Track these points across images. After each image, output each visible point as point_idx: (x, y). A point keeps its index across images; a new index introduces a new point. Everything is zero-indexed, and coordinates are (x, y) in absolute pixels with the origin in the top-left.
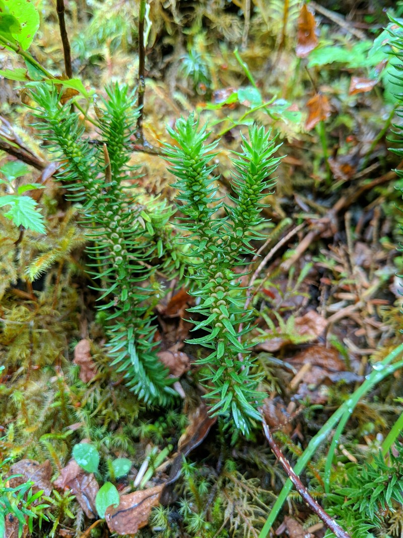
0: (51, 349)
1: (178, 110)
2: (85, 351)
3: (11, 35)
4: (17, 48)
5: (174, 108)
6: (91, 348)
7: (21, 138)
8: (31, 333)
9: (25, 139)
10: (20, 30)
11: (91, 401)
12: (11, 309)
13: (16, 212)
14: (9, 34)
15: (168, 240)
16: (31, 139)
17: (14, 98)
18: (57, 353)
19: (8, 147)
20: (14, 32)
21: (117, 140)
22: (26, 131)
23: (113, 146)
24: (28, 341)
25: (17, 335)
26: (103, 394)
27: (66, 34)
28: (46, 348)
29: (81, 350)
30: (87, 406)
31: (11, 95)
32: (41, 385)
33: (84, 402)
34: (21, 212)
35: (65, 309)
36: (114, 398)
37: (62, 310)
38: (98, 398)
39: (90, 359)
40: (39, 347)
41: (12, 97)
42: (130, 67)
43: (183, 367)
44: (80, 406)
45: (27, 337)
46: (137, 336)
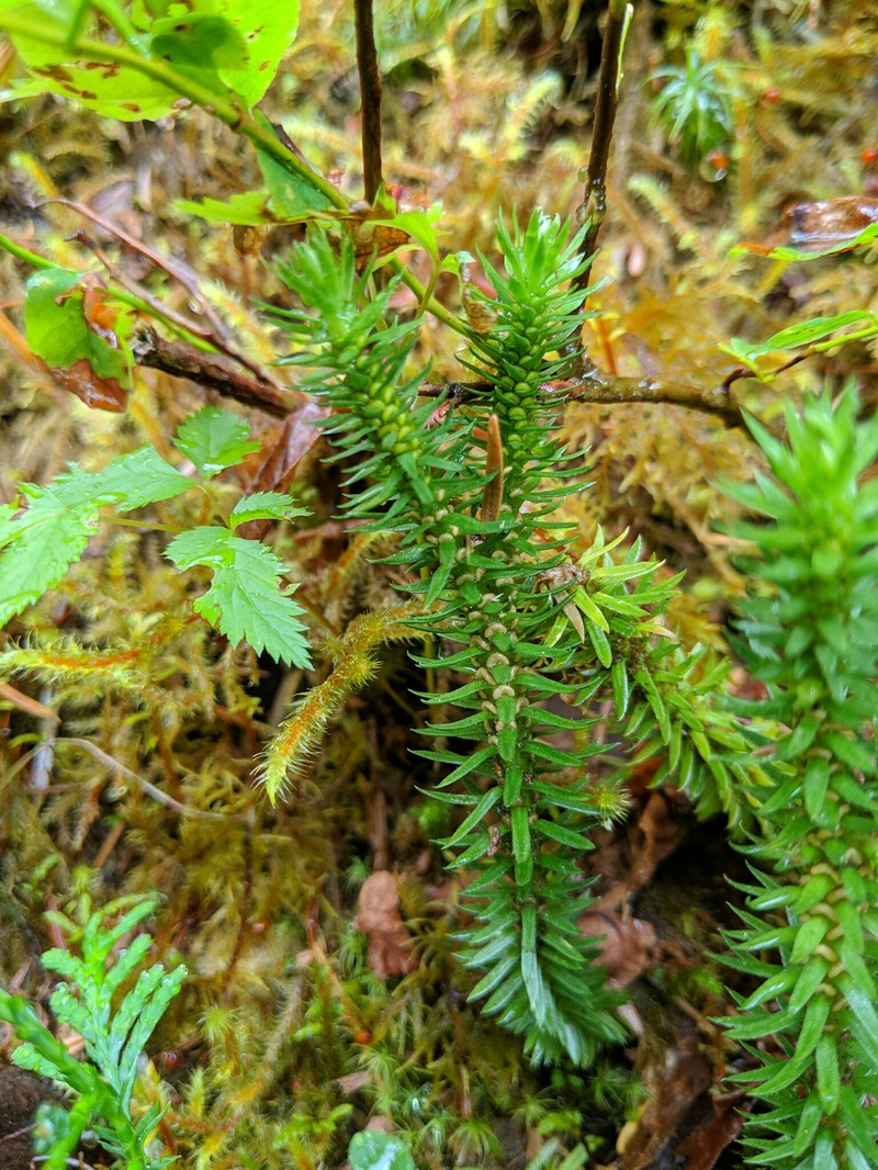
0: (295, 879)
1: (634, 216)
2: (385, 906)
3: (216, 77)
4: (234, 115)
5: (626, 213)
6: (401, 901)
7: (223, 319)
8: (247, 843)
9: (233, 321)
10: (246, 59)
11: (397, 1034)
12: (197, 768)
13: (229, 596)
14: (209, 71)
15: (641, 657)
16: (250, 318)
17: (200, 180)
18: (311, 890)
19: (196, 370)
20: (226, 66)
21: (523, 387)
22: (236, 295)
23: (509, 406)
24: (241, 860)
25: (212, 843)
26: (431, 1018)
27: (374, 51)
28: (283, 874)
29: (375, 900)
30: (389, 1045)
31: (191, 171)
32: (268, 960)
33: (380, 1033)
34: (243, 595)
35: (331, 774)
36: (459, 1033)
37: (324, 778)
38: (418, 1028)
39: (397, 925)
40: (265, 869)
41: (195, 177)
42: (513, 104)
43: (642, 959)
44: (369, 1040)
45: (237, 848)
46: (542, 927)
